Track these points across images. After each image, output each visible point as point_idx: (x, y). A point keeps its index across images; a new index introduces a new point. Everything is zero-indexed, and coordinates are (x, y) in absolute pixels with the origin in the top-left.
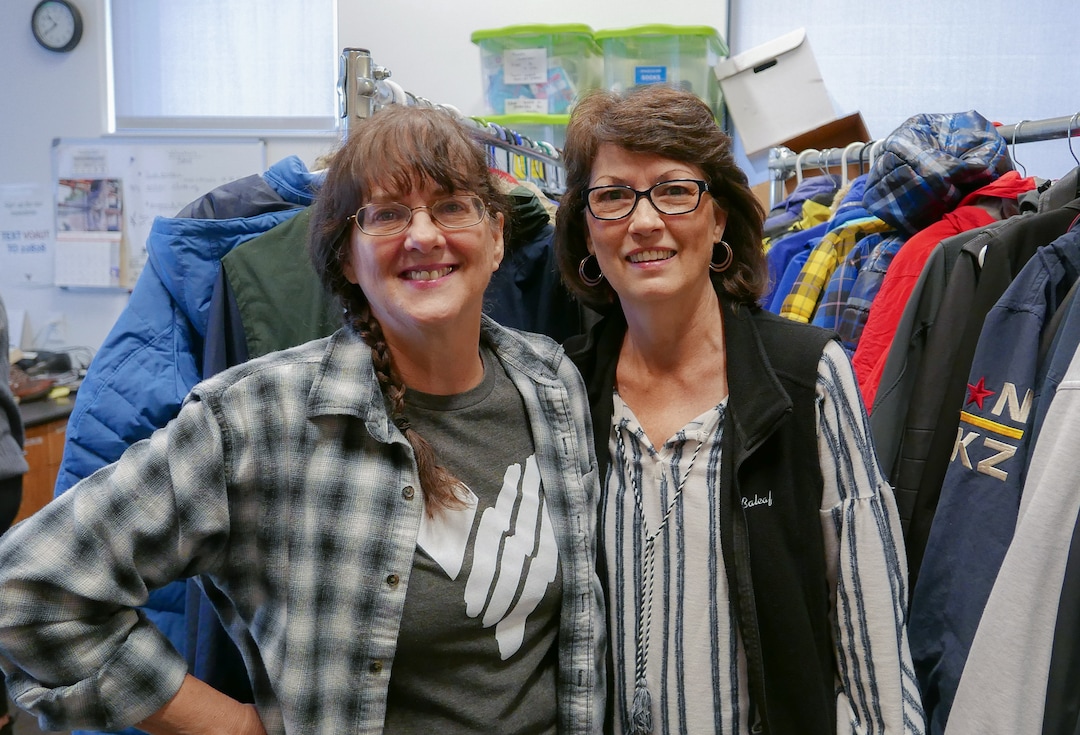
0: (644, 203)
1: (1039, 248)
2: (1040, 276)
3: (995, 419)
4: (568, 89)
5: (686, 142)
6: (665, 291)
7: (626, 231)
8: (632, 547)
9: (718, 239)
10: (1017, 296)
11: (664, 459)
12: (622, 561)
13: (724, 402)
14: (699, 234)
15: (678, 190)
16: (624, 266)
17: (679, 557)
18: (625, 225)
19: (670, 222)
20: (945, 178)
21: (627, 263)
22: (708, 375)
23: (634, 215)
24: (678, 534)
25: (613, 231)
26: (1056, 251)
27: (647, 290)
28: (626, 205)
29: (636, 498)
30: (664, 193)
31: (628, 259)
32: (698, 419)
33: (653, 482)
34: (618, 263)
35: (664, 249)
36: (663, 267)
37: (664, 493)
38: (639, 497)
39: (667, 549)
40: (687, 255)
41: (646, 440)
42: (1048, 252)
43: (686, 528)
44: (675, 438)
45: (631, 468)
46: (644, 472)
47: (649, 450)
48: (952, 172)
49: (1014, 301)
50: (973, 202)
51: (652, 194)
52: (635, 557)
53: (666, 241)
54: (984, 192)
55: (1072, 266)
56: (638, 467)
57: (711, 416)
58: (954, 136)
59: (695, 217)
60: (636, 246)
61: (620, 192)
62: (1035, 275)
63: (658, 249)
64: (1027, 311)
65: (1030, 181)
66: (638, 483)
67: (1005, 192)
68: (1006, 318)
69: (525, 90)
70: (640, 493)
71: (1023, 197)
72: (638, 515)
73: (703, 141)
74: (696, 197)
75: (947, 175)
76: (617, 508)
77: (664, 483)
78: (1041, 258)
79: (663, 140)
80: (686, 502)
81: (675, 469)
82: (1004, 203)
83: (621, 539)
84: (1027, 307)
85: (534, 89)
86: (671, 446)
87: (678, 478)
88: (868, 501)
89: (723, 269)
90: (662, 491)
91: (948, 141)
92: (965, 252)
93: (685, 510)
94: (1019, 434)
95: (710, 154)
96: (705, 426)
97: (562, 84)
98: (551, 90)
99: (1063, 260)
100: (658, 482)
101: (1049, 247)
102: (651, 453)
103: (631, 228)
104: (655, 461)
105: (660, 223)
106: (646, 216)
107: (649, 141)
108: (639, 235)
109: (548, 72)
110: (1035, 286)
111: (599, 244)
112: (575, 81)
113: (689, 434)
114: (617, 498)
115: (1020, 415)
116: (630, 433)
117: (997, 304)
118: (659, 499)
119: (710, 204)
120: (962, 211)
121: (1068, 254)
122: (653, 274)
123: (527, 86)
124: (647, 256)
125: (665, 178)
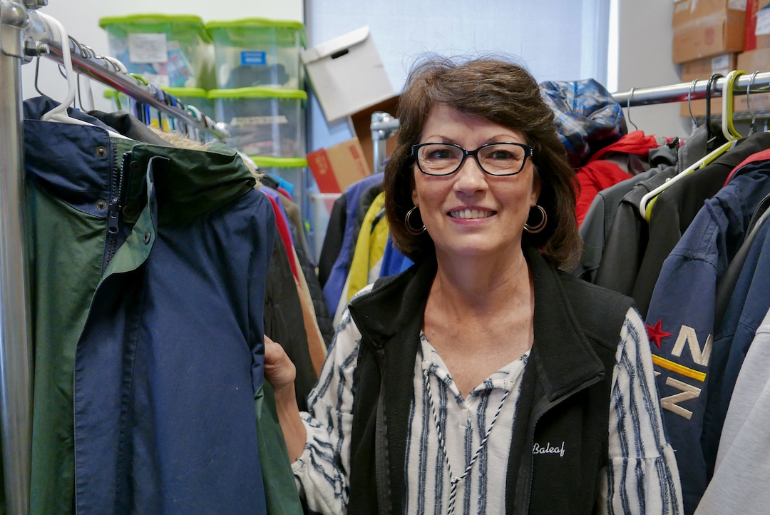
0: (471, 162)
1: (707, 201)
2: (710, 227)
3: (674, 359)
4: (185, 67)
5: (516, 109)
6: (483, 247)
7: (450, 188)
8: (434, 489)
9: (533, 203)
10: (690, 246)
11: (471, 406)
12: (424, 501)
13: (528, 353)
14: (519, 198)
15: (504, 155)
16: (445, 220)
17: (479, 502)
18: (449, 182)
19: (494, 184)
20: (584, 137)
21: (448, 218)
22: (515, 328)
23: (459, 174)
24: (480, 480)
25: (438, 186)
26: (721, 203)
27: (465, 245)
28: (452, 164)
29: (440, 441)
30: (490, 156)
31: (449, 214)
32: (504, 369)
33: (457, 427)
34: (439, 218)
35: (484, 209)
36: (482, 225)
37: (468, 440)
38: (442, 441)
39: (468, 493)
40: (505, 215)
41: (454, 387)
42: (714, 204)
43: (489, 475)
44: (482, 386)
45: (437, 413)
46: (449, 417)
47: (456, 397)
48: (589, 131)
49: (689, 250)
50: (602, 158)
51: (479, 155)
52: (436, 498)
53: (489, 202)
54: (613, 148)
55: (736, 217)
56: (444, 411)
57: (516, 367)
58: (579, 100)
59: (517, 180)
60: (459, 203)
61: (448, 151)
62: (706, 226)
63: (479, 209)
64: (702, 260)
65: (652, 139)
66: (442, 427)
67: (634, 149)
68: (681, 265)
69: (149, 68)
70: (444, 437)
71: (654, 152)
72: (440, 458)
73: (531, 109)
74: (521, 162)
75: (586, 134)
76: (421, 450)
77: (469, 430)
78: (710, 210)
79: (493, 104)
80: (490, 452)
81: (481, 418)
82: (632, 158)
83: (424, 480)
84: (702, 256)
85: (157, 68)
86: (477, 394)
87: (483, 427)
88: (654, 461)
89: (537, 231)
90: (466, 437)
91: (575, 104)
92: (626, 203)
93: (489, 459)
94: (702, 377)
95: (537, 123)
96: (511, 376)
97: (181, 64)
98: (172, 68)
99: (727, 211)
100: (463, 429)
101: (714, 200)
102: (459, 400)
103: (456, 186)
104: (462, 408)
105: (484, 185)
106: (471, 176)
107: (482, 105)
108: (461, 193)
109: (169, 53)
110: (707, 237)
111: (424, 199)
112: (190, 61)
113: (497, 382)
114: (421, 441)
115: (701, 357)
116: (439, 379)
117: (673, 252)
118: (463, 445)
119: (530, 169)
120: (595, 165)
121: (731, 205)
122: (473, 230)
123: (150, 65)
124: (468, 214)
125: (493, 142)
